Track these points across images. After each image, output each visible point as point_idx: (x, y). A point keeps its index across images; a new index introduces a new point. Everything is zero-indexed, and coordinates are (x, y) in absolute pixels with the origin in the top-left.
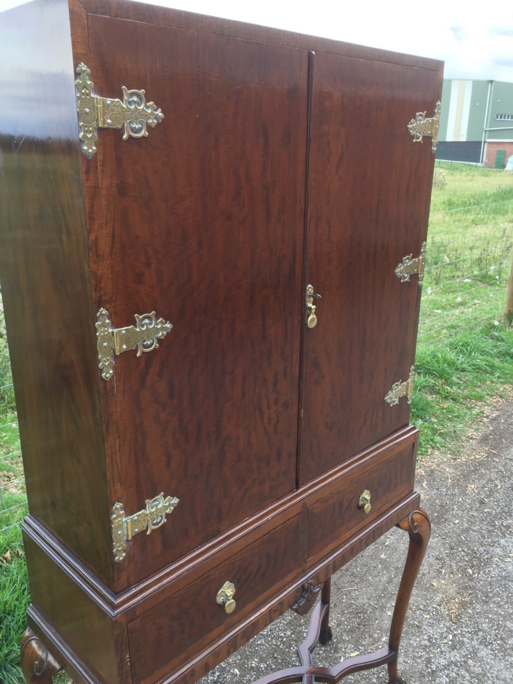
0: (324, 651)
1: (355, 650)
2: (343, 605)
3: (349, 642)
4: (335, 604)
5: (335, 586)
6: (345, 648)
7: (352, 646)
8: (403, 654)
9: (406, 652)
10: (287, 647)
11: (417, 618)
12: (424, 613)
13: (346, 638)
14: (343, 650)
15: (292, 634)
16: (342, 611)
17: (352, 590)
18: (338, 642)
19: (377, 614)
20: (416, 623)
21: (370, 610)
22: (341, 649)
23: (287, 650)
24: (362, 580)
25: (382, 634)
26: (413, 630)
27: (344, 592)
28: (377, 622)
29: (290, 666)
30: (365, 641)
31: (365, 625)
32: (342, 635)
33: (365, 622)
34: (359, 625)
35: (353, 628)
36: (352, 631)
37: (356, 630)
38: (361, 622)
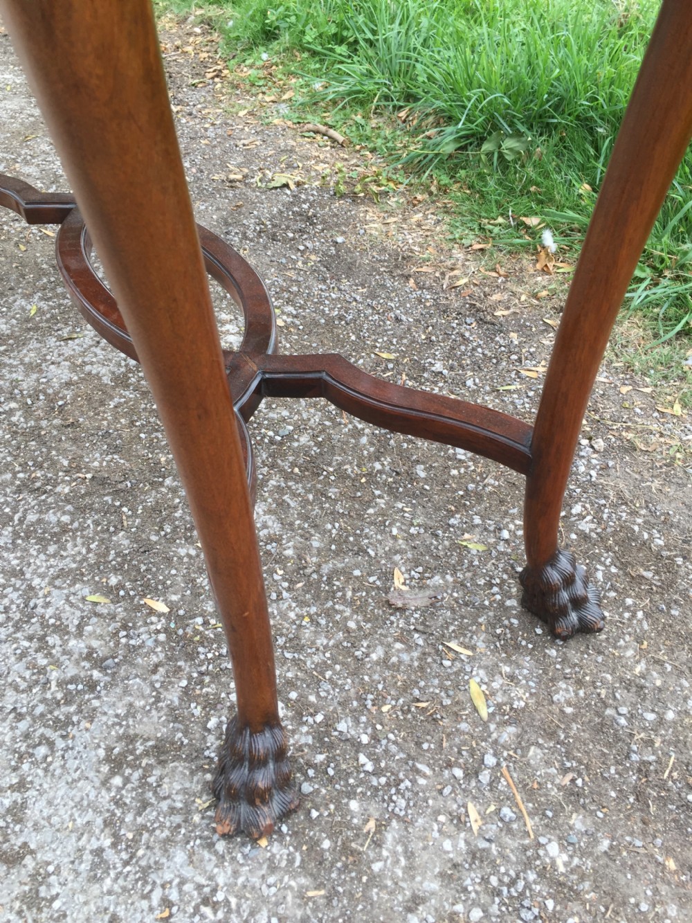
0: (501, 604)
3: (545, 696)
6: (512, 677)
8: (459, 908)
13: (564, 693)
14: (506, 669)
18: (544, 663)
22: (508, 661)
25: (583, 854)
28: (671, 864)
30: (549, 764)
31: (640, 795)
32: (580, 683)
33: (662, 802)
34: (643, 769)
35: (618, 739)
36: (602, 728)
37: (609, 745)
38: (662, 786)
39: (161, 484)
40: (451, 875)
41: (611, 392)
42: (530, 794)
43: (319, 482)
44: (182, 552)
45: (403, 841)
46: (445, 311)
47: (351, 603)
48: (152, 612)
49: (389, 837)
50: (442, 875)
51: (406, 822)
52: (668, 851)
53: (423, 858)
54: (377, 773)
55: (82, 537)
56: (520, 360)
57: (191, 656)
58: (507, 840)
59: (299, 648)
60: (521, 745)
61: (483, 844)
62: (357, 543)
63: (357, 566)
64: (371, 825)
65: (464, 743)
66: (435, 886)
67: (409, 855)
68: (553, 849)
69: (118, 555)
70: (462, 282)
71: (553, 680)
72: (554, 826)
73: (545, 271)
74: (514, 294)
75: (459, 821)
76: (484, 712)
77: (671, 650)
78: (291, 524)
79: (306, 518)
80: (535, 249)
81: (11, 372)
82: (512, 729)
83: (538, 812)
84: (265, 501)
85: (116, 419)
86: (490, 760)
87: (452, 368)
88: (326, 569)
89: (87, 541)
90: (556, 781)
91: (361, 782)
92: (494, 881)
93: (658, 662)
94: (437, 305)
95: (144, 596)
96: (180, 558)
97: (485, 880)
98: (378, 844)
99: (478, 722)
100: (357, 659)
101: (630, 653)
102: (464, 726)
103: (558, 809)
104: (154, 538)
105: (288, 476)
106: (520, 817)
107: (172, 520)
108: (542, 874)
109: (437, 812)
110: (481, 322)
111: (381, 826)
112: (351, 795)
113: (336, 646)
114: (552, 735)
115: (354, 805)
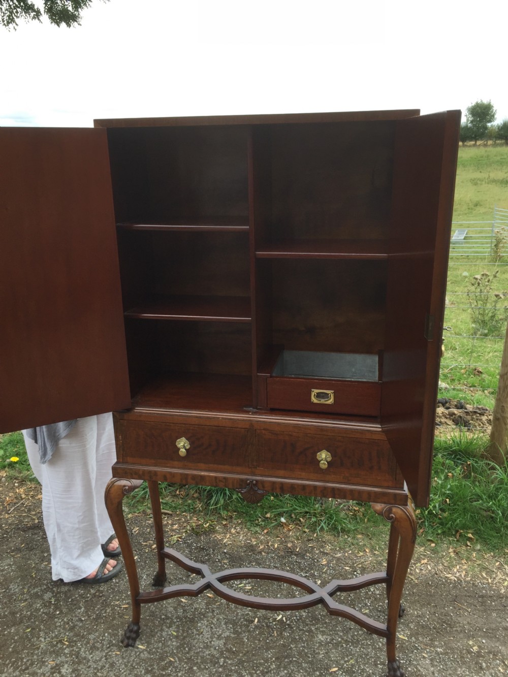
1: (407, 636)
2: (443, 611)
3: (410, 629)
4: (436, 606)
5: (455, 597)
6: (403, 630)
7: (409, 633)
8: (439, 668)
9: (444, 669)
10: (365, 598)
11: (490, 663)
12: (503, 666)
13: (412, 626)
15: (378, 594)
16: (435, 612)
17: (465, 609)
18: (403, 623)
19: (461, 635)
20: (484, 664)
21: (459, 629)
23: (363, 598)
24: (485, 611)
26: (472, 666)
27: (455, 606)
28: (452, 638)
29: (352, 606)
30: (423, 639)
31: (438, 632)
32: (412, 622)
33: (441, 631)
34: (434, 628)
35: (426, 626)
36: (423, 627)
37: (427, 629)
38: (439, 628)
39: (291, 648)
40: (433, 666)
41: (345, 557)
42: (427, 645)
43: (322, 621)
44: (321, 657)
45: (422, 667)
46: (283, 557)
47: (363, 640)
48: (335, 672)
49: (419, 668)
50: (431, 666)
51: (419, 664)
52: (450, 637)
53: (426, 667)
54: (406, 662)
55: (296, 672)
56: (318, 561)
57: (354, 672)
58: (432, 654)
59: (368, 655)
60: (417, 639)
61: (431, 657)
62: (347, 628)
63: (353, 632)
64: (415, 669)
65: (410, 646)
66: (432, 669)
67: (425, 668)
68: (439, 650)
69: (309, 668)
70: (276, 546)
71: (408, 625)
72: (435, 647)
73: (289, 530)
74: (292, 542)
75: (424, 657)
76: (406, 639)
77: (416, 606)
78: (330, 634)
79: (331, 631)
80: (281, 525)
81: (204, 653)
82: (413, 638)
83: (431, 647)
84: (318, 634)
85: (254, 643)
86: (417, 645)
87: (306, 573)
88: (350, 637)
89: (299, 672)
90: (427, 640)
91: (406, 665)
92: (438, 660)
93: (416, 609)
94: (278, 557)
95: (328, 671)
96: (322, 658)
97: (437, 661)
98: (419, 671)
99: (408, 641)
100: (378, 648)
101: (411, 611)
102: (407, 644)
103: (433, 644)
104: (310, 659)
105: (313, 625)
106: (430, 650)
107: (307, 653)
108: (442, 654)
109: (420, 659)
110: (295, 555)
111: (417, 668)
112: (407, 668)
113: (372, 648)
114: (419, 634)
115: (409, 669)
